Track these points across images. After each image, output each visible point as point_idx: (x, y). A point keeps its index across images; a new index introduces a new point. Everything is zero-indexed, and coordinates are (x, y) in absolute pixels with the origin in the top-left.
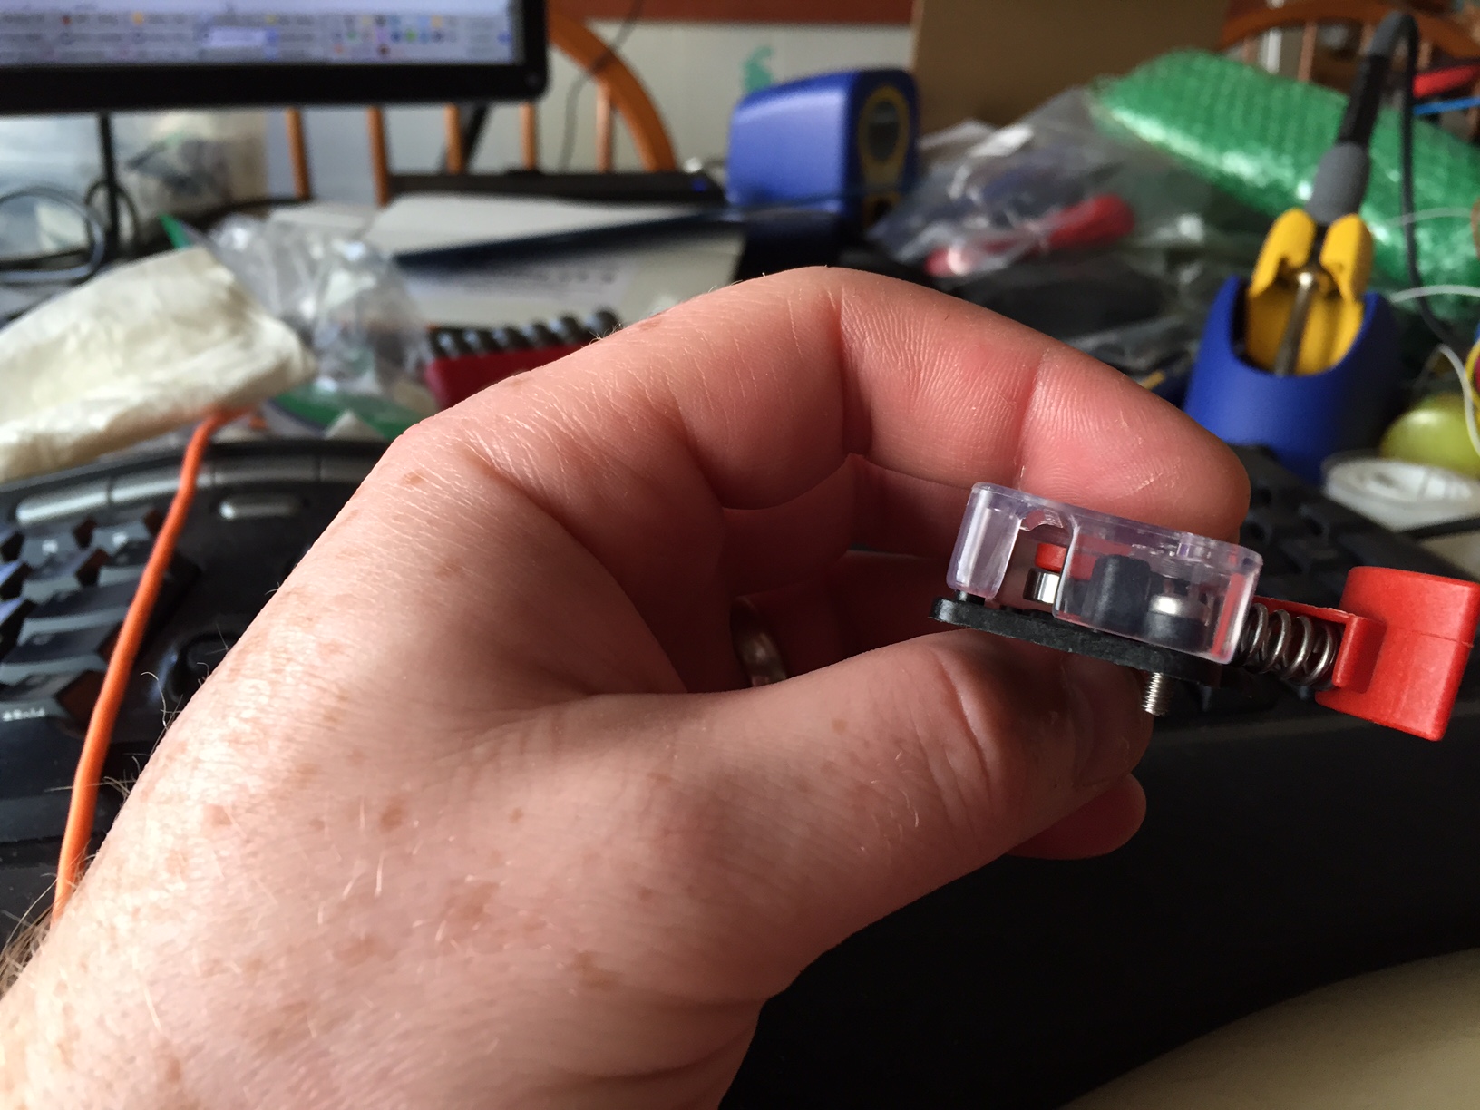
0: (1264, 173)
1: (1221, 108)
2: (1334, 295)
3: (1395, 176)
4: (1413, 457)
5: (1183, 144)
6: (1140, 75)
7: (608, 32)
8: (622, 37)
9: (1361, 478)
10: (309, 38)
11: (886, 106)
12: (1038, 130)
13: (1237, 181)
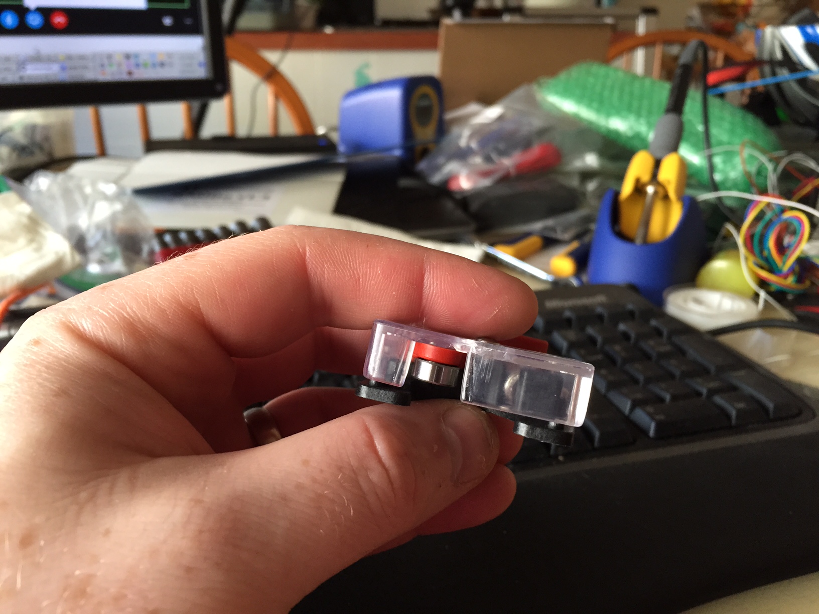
0: (631, 128)
1: (606, 93)
2: (666, 197)
3: (700, 128)
4: (714, 287)
5: (587, 114)
6: (563, 76)
7: (272, 56)
8: (281, 60)
9: (685, 301)
10: (85, 67)
11: (425, 96)
12: (507, 108)
13: (617, 133)
